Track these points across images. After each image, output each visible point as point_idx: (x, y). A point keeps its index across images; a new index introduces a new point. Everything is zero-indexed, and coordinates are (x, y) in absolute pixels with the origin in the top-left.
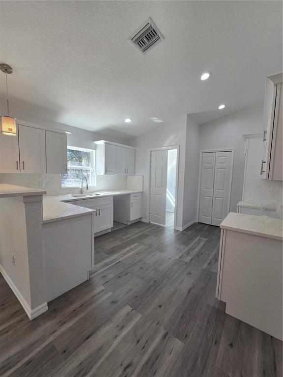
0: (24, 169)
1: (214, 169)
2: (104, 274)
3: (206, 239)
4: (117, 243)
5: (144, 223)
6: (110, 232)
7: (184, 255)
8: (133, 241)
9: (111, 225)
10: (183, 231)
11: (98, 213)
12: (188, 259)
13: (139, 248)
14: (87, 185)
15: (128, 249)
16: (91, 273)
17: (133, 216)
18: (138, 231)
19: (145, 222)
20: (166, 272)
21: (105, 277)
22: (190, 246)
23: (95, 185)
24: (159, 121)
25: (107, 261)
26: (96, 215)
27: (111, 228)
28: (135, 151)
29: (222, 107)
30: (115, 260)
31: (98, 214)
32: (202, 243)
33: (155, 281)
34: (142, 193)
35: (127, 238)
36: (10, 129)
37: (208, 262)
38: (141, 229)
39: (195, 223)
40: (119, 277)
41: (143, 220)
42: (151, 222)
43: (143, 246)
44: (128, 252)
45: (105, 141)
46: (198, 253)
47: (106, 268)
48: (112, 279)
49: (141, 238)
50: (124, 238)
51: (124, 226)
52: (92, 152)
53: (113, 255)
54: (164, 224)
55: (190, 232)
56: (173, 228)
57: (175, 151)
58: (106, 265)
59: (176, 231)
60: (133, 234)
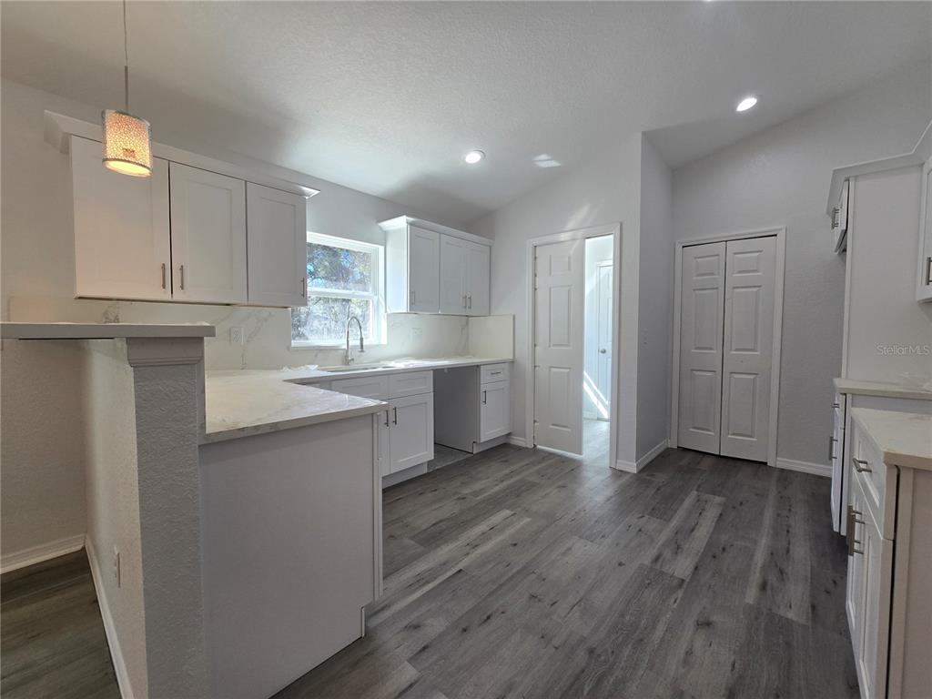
0: (182, 288)
1: (722, 289)
2: (412, 618)
3: (718, 499)
4: (449, 508)
5: (519, 449)
6: (425, 475)
7: (668, 554)
8: (494, 504)
9: (427, 453)
10: (640, 472)
11: (392, 418)
12: (682, 567)
13: (518, 526)
14: (362, 339)
15: (482, 527)
16: (371, 612)
17: (490, 429)
18: (507, 471)
19: (523, 445)
20: (622, 615)
21: (417, 627)
22: (675, 523)
23: (384, 341)
24: (554, 164)
25: (422, 567)
26: (387, 424)
27: (429, 463)
28: (490, 247)
29: (747, 104)
30: (444, 565)
31: (390, 421)
32: (711, 514)
33: (591, 651)
34: (512, 362)
35: (476, 494)
36: (130, 152)
37: (756, 578)
38: (513, 468)
39: (668, 449)
40: (465, 630)
41: (518, 441)
42: (539, 447)
43: (529, 519)
44: (485, 537)
45: (411, 219)
46: (709, 545)
47: (418, 594)
48: (441, 636)
49: (516, 494)
50: (466, 491)
51: (462, 457)
52: (377, 251)
53: (438, 546)
54: (580, 453)
55: (661, 478)
56: (606, 463)
57: (608, 241)
58: (420, 581)
59: (618, 473)
60: (490, 481)
